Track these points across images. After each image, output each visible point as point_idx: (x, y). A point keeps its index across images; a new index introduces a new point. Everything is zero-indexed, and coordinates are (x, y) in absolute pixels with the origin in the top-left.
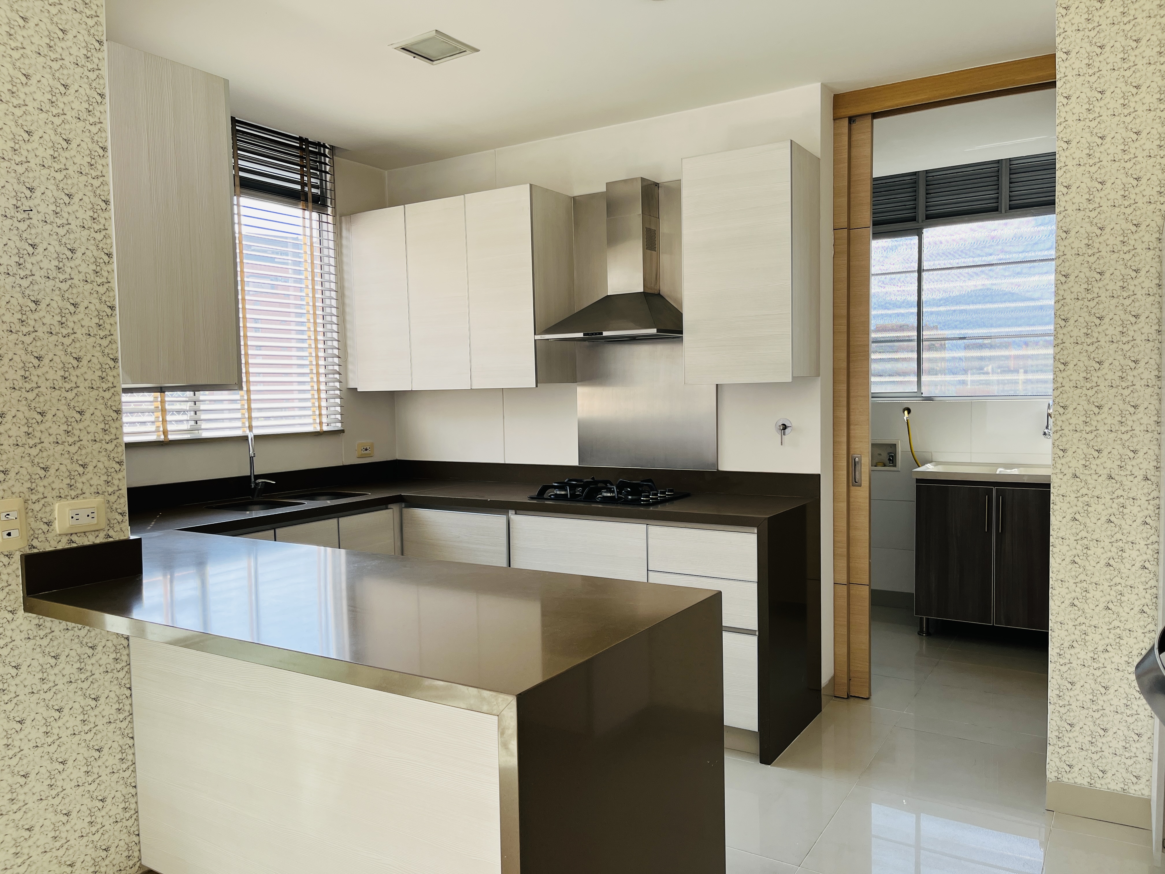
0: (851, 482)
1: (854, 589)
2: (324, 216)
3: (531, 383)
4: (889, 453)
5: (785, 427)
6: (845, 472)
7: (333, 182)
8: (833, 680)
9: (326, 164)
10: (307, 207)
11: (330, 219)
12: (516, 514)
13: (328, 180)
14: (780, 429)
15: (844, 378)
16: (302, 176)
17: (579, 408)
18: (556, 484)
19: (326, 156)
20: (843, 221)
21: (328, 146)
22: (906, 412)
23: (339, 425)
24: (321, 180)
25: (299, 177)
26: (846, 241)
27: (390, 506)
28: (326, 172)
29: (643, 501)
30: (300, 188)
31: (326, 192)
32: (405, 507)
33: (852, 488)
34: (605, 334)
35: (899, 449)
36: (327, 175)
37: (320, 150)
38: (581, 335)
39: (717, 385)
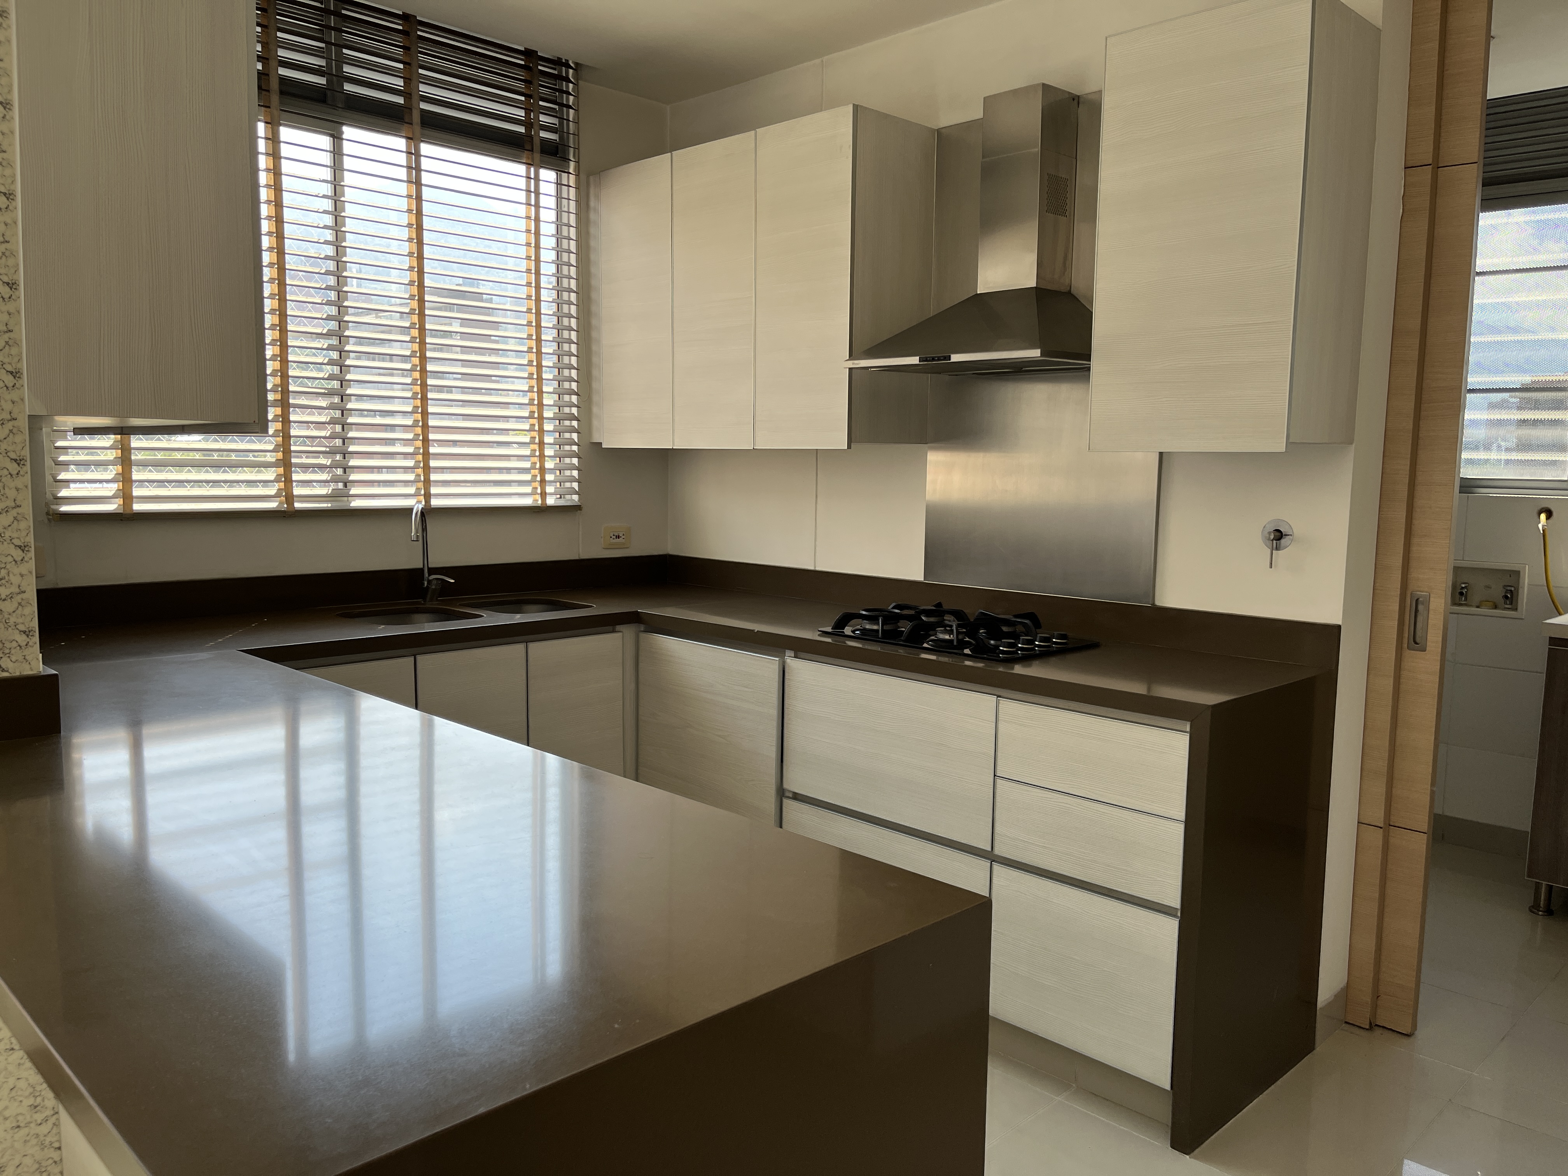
0: (1405, 641)
1: (1398, 838)
2: (565, 175)
3: (840, 441)
4: (1505, 586)
5: (1279, 536)
6: (1395, 623)
7: (576, 122)
8: (1345, 995)
9: (569, 94)
10: (533, 160)
11: (572, 178)
12: (796, 657)
13: (571, 119)
14: (1269, 539)
15: (1406, 449)
16: (528, 111)
17: (929, 487)
18: (864, 613)
19: (568, 81)
20: (1425, 153)
21: (572, 65)
22: (1543, 516)
23: (575, 497)
24: (561, 119)
25: (522, 113)
26: (1428, 189)
27: (618, 628)
28: (569, 107)
29: (1003, 652)
30: (524, 131)
31: (568, 138)
32: (645, 631)
33: (1408, 654)
34: (956, 358)
35: (1526, 581)
36: (571, 110)
37: (561, 71)
38: (914, 360)
39: (1161, 454)
